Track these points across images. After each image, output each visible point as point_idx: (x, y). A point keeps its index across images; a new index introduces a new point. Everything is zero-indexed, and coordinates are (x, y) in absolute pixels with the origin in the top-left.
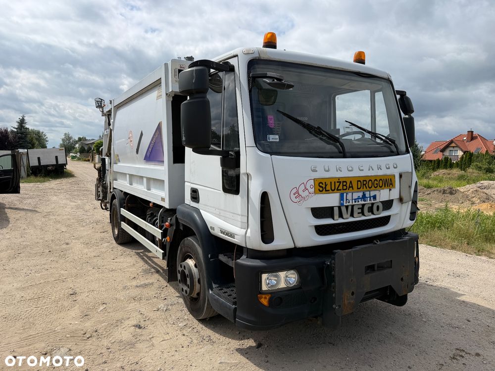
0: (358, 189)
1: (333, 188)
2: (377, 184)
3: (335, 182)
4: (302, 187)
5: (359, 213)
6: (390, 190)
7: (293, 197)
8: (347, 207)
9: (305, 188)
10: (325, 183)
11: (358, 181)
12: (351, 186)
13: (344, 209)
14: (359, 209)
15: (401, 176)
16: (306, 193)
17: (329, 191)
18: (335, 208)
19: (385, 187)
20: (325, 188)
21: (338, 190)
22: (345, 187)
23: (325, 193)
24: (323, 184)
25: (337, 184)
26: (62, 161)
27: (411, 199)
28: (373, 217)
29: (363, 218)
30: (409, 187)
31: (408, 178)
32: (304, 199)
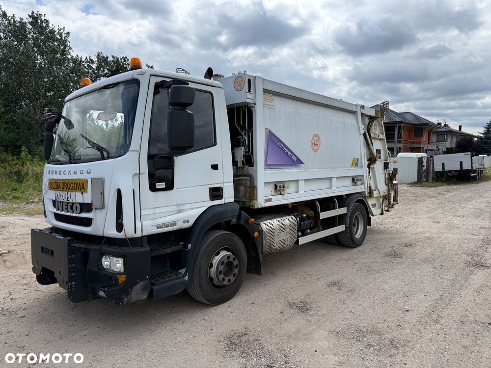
0: (62, 189)
2: (73, 187)
5: (66, 209)
8: (61, 203)
11: (62, 183)
14: (65, 205)
15: (91, 181)
19: (79, 190)
22: (57, 187)
26: (467, 166)
27: (103, 207)
28: (74, 215)
29: (69, 214)
30: (102, 193)
31: (99, 183)
32: (47, 192)
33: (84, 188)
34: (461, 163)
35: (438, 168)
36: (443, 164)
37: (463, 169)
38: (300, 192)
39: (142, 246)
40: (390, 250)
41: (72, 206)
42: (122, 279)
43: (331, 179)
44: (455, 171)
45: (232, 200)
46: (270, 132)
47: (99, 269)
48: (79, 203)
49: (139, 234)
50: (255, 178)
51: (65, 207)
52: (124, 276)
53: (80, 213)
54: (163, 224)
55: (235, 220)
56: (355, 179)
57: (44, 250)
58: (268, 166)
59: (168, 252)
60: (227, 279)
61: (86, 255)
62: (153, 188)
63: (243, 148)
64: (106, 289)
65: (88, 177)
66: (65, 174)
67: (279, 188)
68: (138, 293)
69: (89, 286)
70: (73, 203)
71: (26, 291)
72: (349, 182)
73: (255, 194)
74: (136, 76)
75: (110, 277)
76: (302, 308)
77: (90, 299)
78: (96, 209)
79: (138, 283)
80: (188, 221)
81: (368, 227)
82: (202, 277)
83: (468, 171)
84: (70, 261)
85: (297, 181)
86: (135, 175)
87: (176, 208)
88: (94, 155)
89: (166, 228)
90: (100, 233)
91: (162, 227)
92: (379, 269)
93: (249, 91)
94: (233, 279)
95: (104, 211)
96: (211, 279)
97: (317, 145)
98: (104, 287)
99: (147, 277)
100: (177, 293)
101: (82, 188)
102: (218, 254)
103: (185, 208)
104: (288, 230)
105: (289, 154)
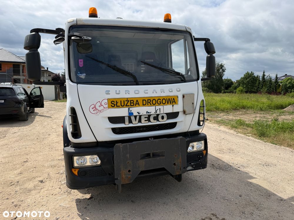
0: (143, 105)
1: (123, 105)
2: (160, 102)
3: (124, 101)
4: (99, 104)
5: (145, 121)
6: (173, 106)
7: (92, 110)
8: (136, 117)
9: (101, 104)
10: (116, 101)
11: (143, 100)
12: (137, 103)
13: (133, 118)
14: (145, 118)
15: (184, 97)
16: (102, 107)
17: (119, 106)
18: (125, 117)
19: (168, 103)
20: (116, 104)
21: (126, 106)
22: (132, 104)
23: (116, 108)
24: (114, 102)
25: (126, 103)
27: (194, 112)
28: (158, 123)
29: (149, 124)
30: (193, 103)
31: (191, 97)
32: (100, 112)
42: (205, 153)
48: (166, 114)
64: (193, 164)
65: (179, 94)
70: (158, 115)
74: (188, 30)
78: (186, 115)
95: (192, 115)
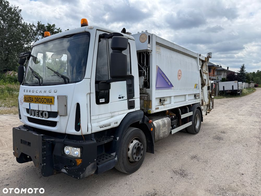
0: (35, 102)
3: (28, 97)
6: (51, 105)
8: (33, 110)
11: (35, 98)
12: (33, 100)
14: (37, 112)
15: (58, 98)
17: (27, 101)
18: (30, 110)
22: (31, 100)
26: (235, 88)
27: (66, 114)
28: (43, 119)
29: (39, 118)
30: (65, 106)
31: (63, 99)
32: (22, 104)
33: (52, 102)
34: (233, 86)
35: (221, 89)
36: (224, 87)
37: (234, 89)
38: (172, 103)
39: (91, 140)
40: (215, 135)
41: (42, 113)
42: (79, 162)
43: (185, 95)
44: (230, 90)
45: (139, 109)
46: (159, 67)
47: (62, 155)
48: (48, 112)
49: (90, 132)
50: (150, 96)
51: (36, 114)
52: (80, 160)
53: (48, 118)
54: (104, 125)
55: (141, 121)
56: (196, 95)
57: (22, 142)
58: (157, 88)
59: (106, 142)
60: (137, 158)
61: (52, 145)
62: (98, 102)
63: (143, 77)
64: (67, 168)
65: (55, 95)
66: (37, 92)
67: (162, 101)
68: (89, 170)
69: (54, 165)
70: (43, 111)
71: (6, 165)
72: (193, 97)
73: (151, 105)
74: (87, 30)
75: (71, 160)
76: (182, 174)
77: (55, 173)
78: (61, 116)
79: (90, 164)
80: (117, 123)
81: (202, 122)
82: (124, 157)
83: (236, 91)
84: (43, 150)
85: (170, 97)
86: (88, 94)
87: (110, 115)
88: (58, 80)
89: (105, 128)
90: (63, 131)
91: (103, 127)
92: (214, 147)
93: (149, 43)
94: (140, 157)
95: (67, 117)
96: (129, 158)
97: (180, 76)
98: (66, 167)
99: (95, 160)
100: (111, 169)
101: (51, 102)
102: (132, 142)
103: (115, 115)
104: (167, 126)
105: (167, 81)
